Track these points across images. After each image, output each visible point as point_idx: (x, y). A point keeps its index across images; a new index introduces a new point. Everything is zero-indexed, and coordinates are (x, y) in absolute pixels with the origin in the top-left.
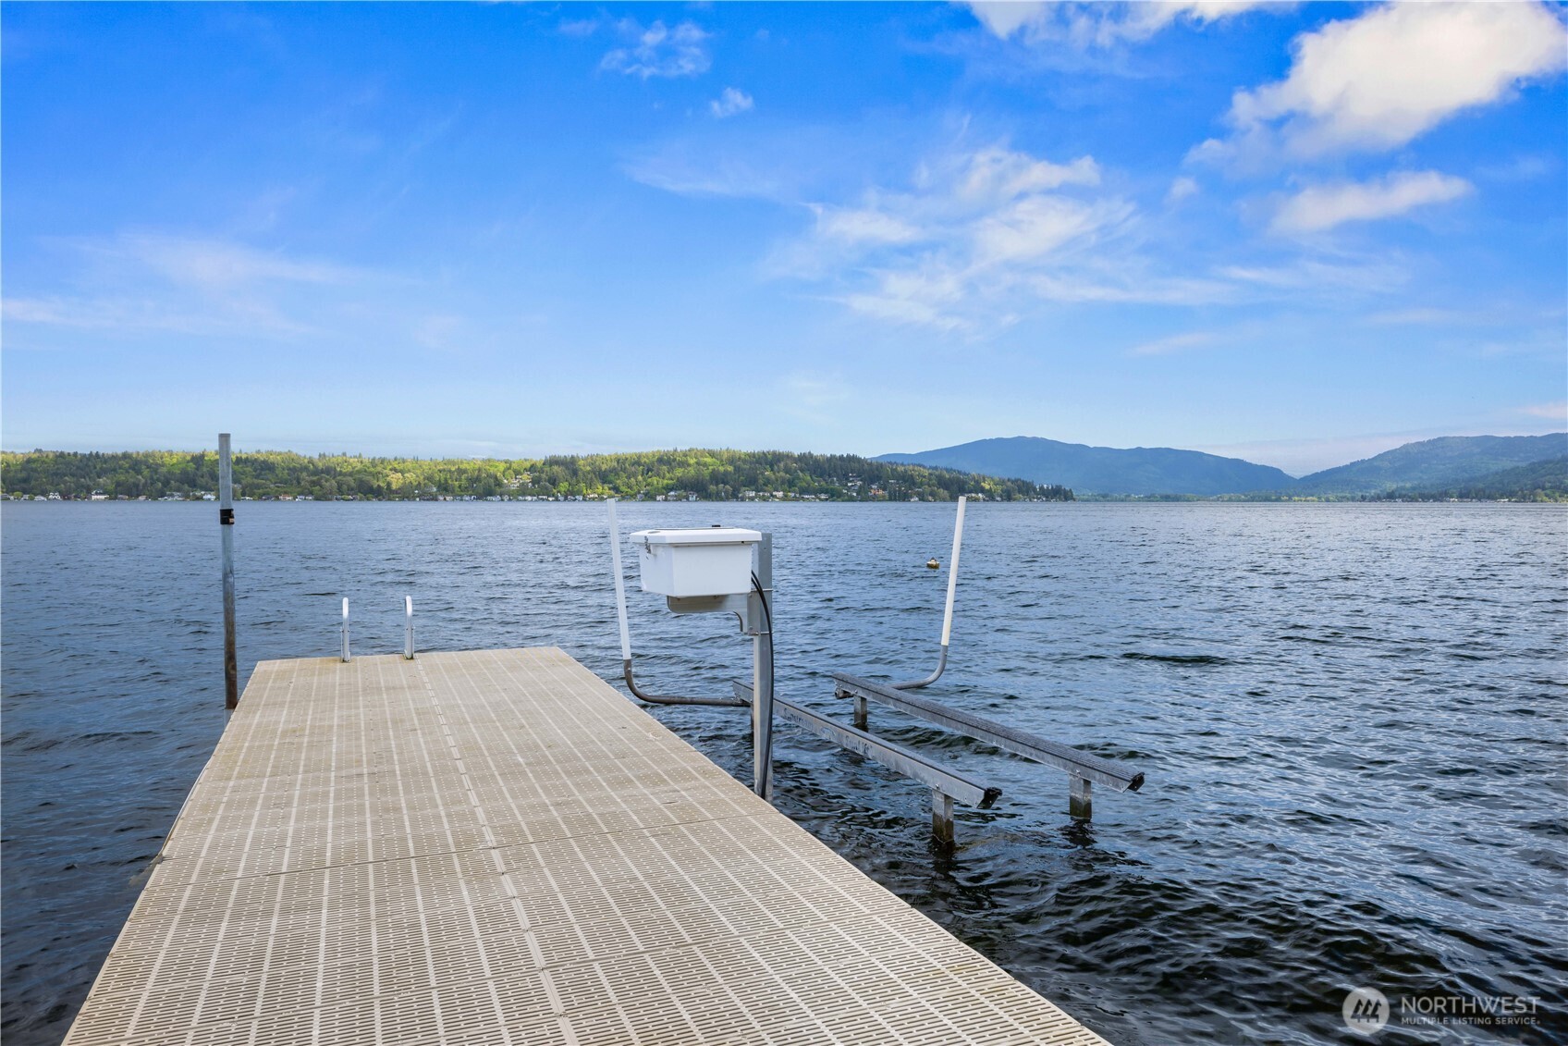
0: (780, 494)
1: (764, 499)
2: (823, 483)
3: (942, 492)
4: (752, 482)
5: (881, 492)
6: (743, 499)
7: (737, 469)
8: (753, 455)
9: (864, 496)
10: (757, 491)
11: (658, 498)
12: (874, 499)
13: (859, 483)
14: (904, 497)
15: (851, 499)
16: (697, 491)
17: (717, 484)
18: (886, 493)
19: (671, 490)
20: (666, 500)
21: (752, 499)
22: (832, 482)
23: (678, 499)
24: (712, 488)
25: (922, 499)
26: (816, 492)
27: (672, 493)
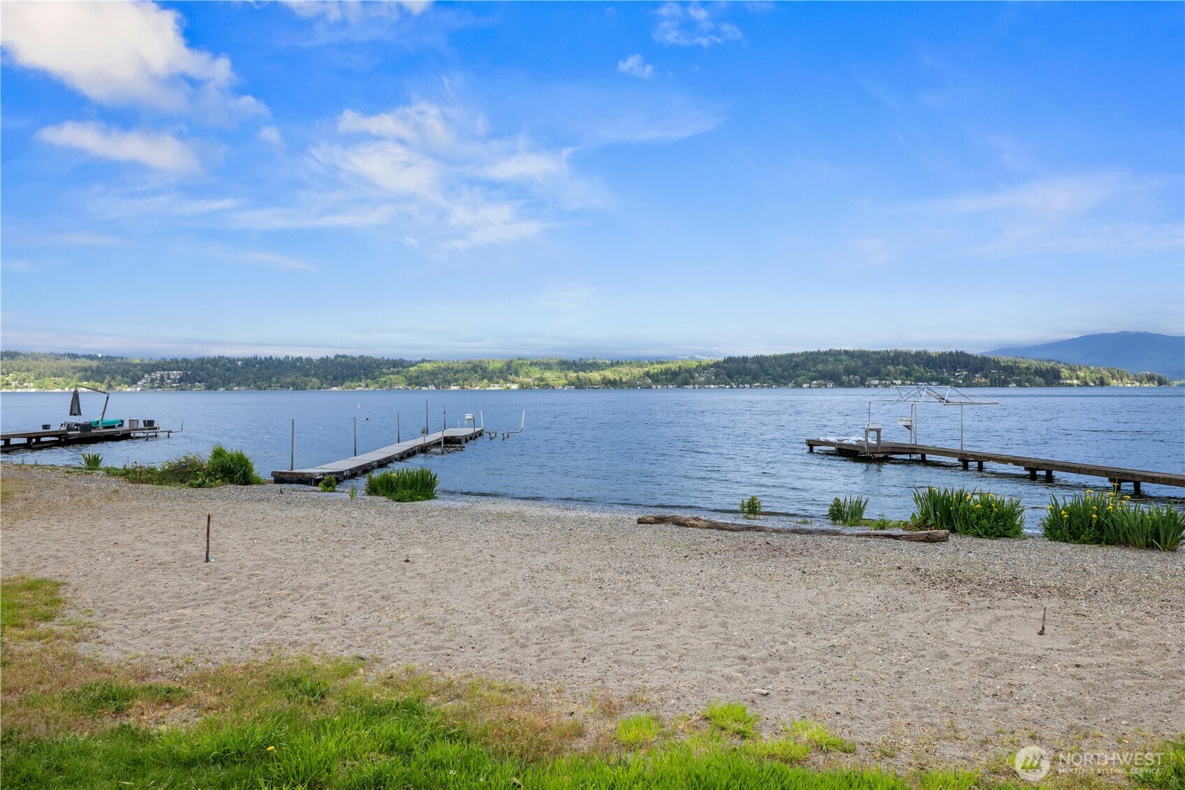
0: (899, 382)
1: (886, 386)
2: (934, 373)
3: (1039, 380)
4: (877, 374)
5: (983, 380)
6: (869, 386)
7: (866, 364)
8: (878, 353)
9: (968, 383)
10: (880, 380)
11: (804, 386)
12: (978, 385)
13: (965, 373)
14: (1004, 384)
15: (958, 385)
16: (834, 381)
17: (849, 375)
18: (988, 381)
19: (814, 380)
20: (810, 387)
21: (876, 386)
22: (942, 372)
23: (819, 386)
24: (845, 378)
25: (1020, 385)
26: (929, 381)
27: (815, 382)
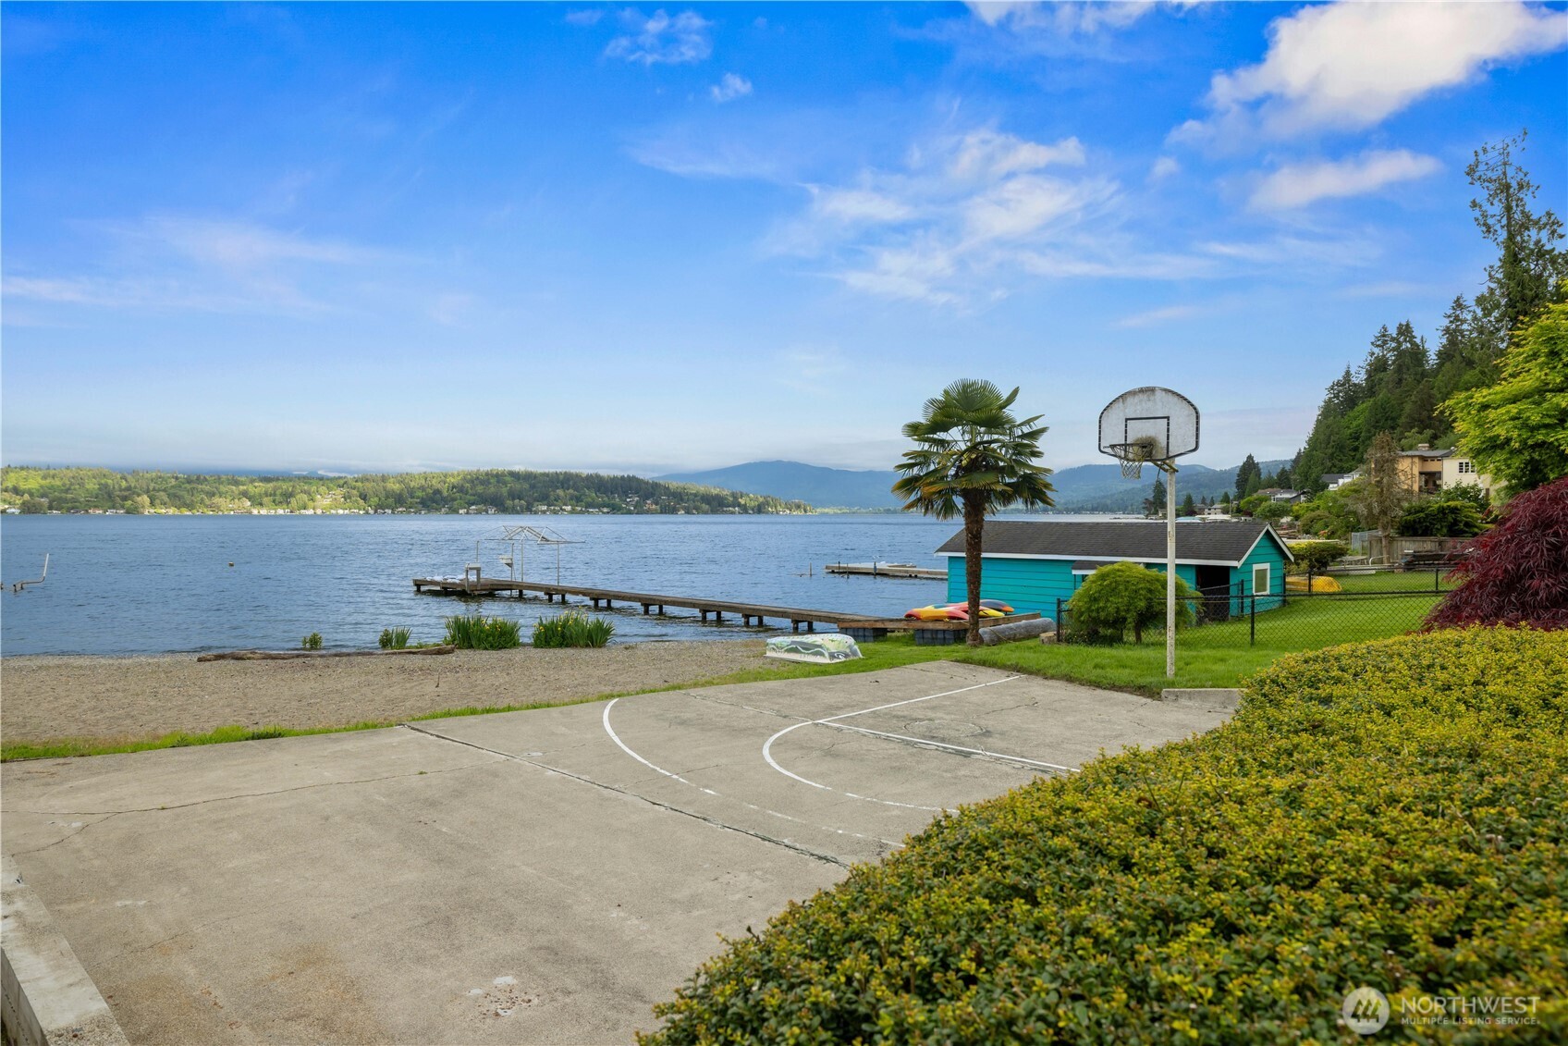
0: (569, 508)
1: (555, 513)
2: (606, 499)
3: (705, 507)
4: (544, 499)
5: (654, 506)
6: (536, 513)
7: (533, 487)
8: (546, 475)
9: (639, 510)
10: (549, 505)
11: (461, 511)
12: (648, 512)
13: (636, 499)
14: (673, 511)
15: (630, 512)
16: (496, 506)
17: (513, 499)
18: (658, 507)
19: (473, 504)
20: (467, 513)
21: (544, 512)
22: (614, 498)
23: (479, 512)
24: (509, 503)
25: (688, 512)
26: (599, 506)
27: (473, 507)
